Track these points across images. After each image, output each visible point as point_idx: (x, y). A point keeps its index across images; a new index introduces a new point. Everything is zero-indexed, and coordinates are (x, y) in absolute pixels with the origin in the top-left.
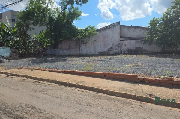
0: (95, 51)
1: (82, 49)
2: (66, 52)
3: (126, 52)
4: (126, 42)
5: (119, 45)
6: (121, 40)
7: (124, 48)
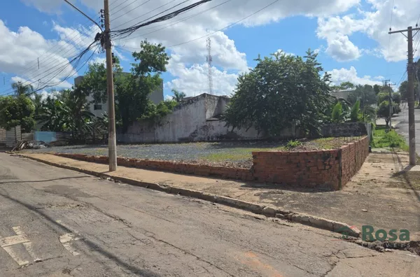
0: (174, 137)
1: (157, 133)
2: (137, 138)
3: (214, 139)
4: (214, 124)
5: (205, 128)
6: (208, 121)
7: (212, 133)
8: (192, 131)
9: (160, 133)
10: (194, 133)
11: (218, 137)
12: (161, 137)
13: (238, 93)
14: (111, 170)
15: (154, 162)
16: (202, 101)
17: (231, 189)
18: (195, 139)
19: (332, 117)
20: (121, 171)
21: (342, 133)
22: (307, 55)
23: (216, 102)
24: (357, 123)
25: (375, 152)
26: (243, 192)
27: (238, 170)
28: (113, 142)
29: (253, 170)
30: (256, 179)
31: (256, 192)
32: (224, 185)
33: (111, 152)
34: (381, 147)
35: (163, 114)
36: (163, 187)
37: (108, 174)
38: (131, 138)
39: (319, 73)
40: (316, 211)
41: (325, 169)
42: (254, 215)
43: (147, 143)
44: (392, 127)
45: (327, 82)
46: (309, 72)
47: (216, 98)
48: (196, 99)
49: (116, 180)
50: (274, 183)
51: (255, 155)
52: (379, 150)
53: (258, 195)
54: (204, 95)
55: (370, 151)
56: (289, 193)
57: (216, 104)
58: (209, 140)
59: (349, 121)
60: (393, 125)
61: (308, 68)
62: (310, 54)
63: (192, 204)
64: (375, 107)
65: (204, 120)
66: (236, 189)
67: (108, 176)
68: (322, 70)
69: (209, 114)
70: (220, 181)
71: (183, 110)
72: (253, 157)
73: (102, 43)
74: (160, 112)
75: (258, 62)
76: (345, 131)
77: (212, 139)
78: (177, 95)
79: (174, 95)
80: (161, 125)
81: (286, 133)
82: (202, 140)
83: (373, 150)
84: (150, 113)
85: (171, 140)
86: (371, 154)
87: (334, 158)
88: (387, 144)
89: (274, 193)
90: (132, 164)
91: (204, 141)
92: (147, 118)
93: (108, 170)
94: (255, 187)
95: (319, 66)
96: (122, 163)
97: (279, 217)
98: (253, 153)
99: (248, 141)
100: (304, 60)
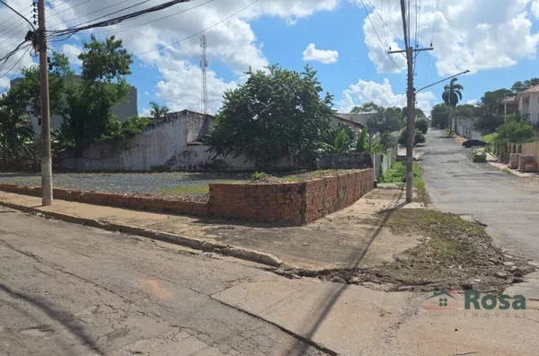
0: (145, 164)
1: (122, 159)
2: (96, 165)
3: (197, 168)
4: (197, 149)
5: (186, 153)
6: (189, 145)
7: (195, 160)
8: (169, 156)
9: (127, 159)
10: (172, 160)
11: (201, 166)
12: (127, 164)
13: (225, 112)
14: (44, 204)
15: (102, 195)
16: (183, 120)
17: (178, 225)
18: (174, 167)
19: (336, 145)
20: (58, 206)
21: (345, 164)
22: (305, 71)
23: (202, 121)
24: (363, 153)
25: (381, 188)
26: (191, 227)
27: (194, 204)
28: (47, 169)
29: (209, 205)
30: (213, 214)
31: (204, 228)
32: (174, 221)
33: (45, 182)
34: (391, 182)
35: (130, 135)
36: (103, 224)
37: (40, 209)
38: (87, 164)
39: (319, 93)
40: (255, 245)
41: (285, 203)
42: (191, 250)
43: (107, 171)
44: (415, 159)
45: (329, 105)
46: (306, 92)
47: (201, 117)
48: (175, 116)
49: (49, 215)
50: (231, 218)
51: (212, 188)
52: (385, 185)
53: (205, 230)
54: (185, 112)
55: (375, 186)
56: (240, 228)
57: (201, 125)
58: (191, 169)
59: (353, 151)
60: (416, 156)
61: (306, 87)
62: (308, 71)
63: (126, 241)
64: (396, 134)
65: (184, 144)
66: (185, 225)
67: (40, 211)
68: (321, 90)
69: (191, 137)
70: (171, 216)
71: (158, 130)
72: (210, 190)
73: (34, 44)
74: (126, 132)
75: (249, 76)
76: (349, 163)
77: (195, 168)
78: (156, 109)
79: (153, 110)
80: (128, 149)
81: (283, 163)
82: (180, 170)
83: (379, 185)
84: (113, 133)
85: (142, 169)
86: (376, 190)
87: (296, 192)
88: (400, 179)
89: (224, 228)
90: (75, 197)
91: (184, 171)
92: (107, 139)
93: (41, 204)
94: (207, 223)
95: (318, 85)
96: (60, 195)
97: (217, 252)
98: (210, 185)
99: (239, 172)
100: (302, 77)
